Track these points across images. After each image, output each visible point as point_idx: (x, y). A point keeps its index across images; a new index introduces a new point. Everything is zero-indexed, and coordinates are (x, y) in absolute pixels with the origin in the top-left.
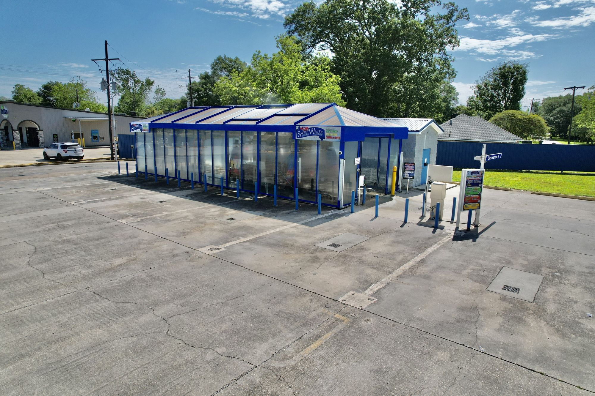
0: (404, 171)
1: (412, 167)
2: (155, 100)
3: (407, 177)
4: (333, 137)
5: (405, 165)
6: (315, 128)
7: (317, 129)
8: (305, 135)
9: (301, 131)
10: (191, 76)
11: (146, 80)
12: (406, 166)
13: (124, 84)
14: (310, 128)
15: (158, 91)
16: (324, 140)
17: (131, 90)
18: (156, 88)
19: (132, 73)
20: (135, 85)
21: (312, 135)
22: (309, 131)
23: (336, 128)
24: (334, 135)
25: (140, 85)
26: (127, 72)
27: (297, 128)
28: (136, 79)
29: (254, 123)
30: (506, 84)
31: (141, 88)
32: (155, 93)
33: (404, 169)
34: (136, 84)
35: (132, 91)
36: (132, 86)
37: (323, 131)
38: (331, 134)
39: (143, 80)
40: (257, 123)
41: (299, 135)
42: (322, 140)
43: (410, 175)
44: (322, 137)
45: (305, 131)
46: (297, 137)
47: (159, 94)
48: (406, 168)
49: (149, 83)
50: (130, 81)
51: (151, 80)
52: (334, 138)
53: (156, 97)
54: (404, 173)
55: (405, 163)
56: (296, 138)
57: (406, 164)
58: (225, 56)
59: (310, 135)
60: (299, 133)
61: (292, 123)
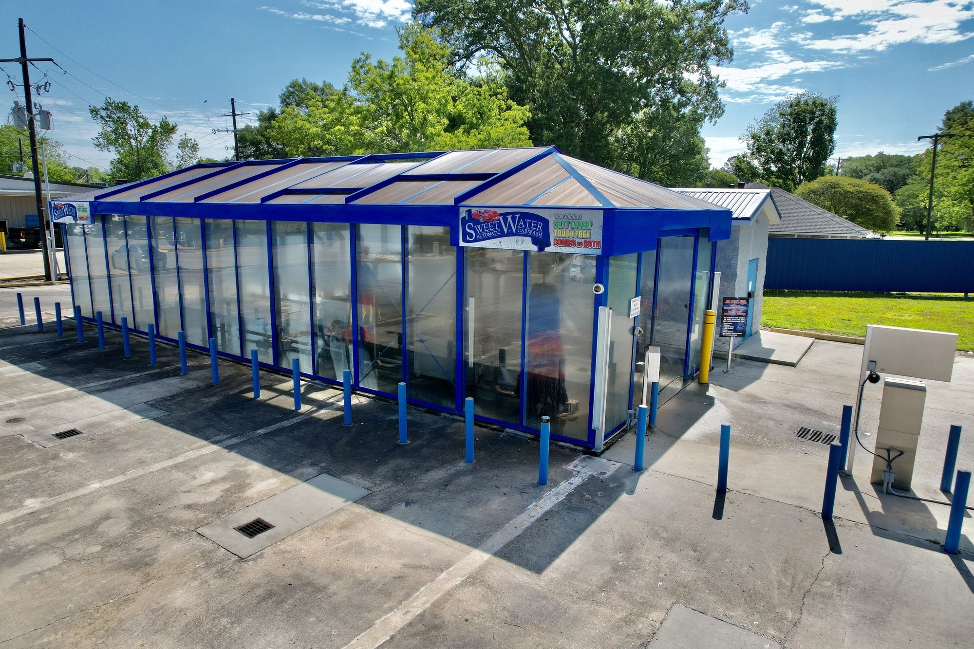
0: (723, 319)
1: (742, 308)
2: (180, 159)
3: (729, 333)
4: (577, 240)
5: (724, 304)
6: (517, 213)
7: (524, 216)
8: (489, 234)
9: (477, 222)
10: (236, 112)
11: (161, 123)
12: (728, 305)
13: (117, 129)
14: (504, 215)
15: (183, 145)
16: (547, 249)
17: (132, 140)
18: (180, 138)
19: (132, 108)
20: (138, 131)
21: (510, 234)
22: (499, 224)
23: (586, 216)
24: (583, 235)
25: (150, 131)
26: (123, 107)
27: (463, 213)
28: (141, 120)
29: (340, 200)
30: (802, 133)
31: (152, 138)
32: (179, 147)
33: (723, 313)
34: (142, 130)
35: (134, 143)
36: (133, 133)
37: (546, 222)
38: (571, 234)
39: (154, 121)
40: (348, 200)
41: (471, 236)
42: (541, 249)
43: (735, 327)
44: (542, 242)
45: (487, 221)
46: (465, 240)
47: (187, 149)
48: (727, 311)
49: (168, 129)
50: (129, 125)
51: (171, 122)
52: (579, 244)
53: (182, 154)
54: (722, 323)
55: (725, 299)
56: (462, 244)
57: (728, 302)
58: (304, 80)
59: (503, 235)
60: (470, 227)
61: (446, 199)
